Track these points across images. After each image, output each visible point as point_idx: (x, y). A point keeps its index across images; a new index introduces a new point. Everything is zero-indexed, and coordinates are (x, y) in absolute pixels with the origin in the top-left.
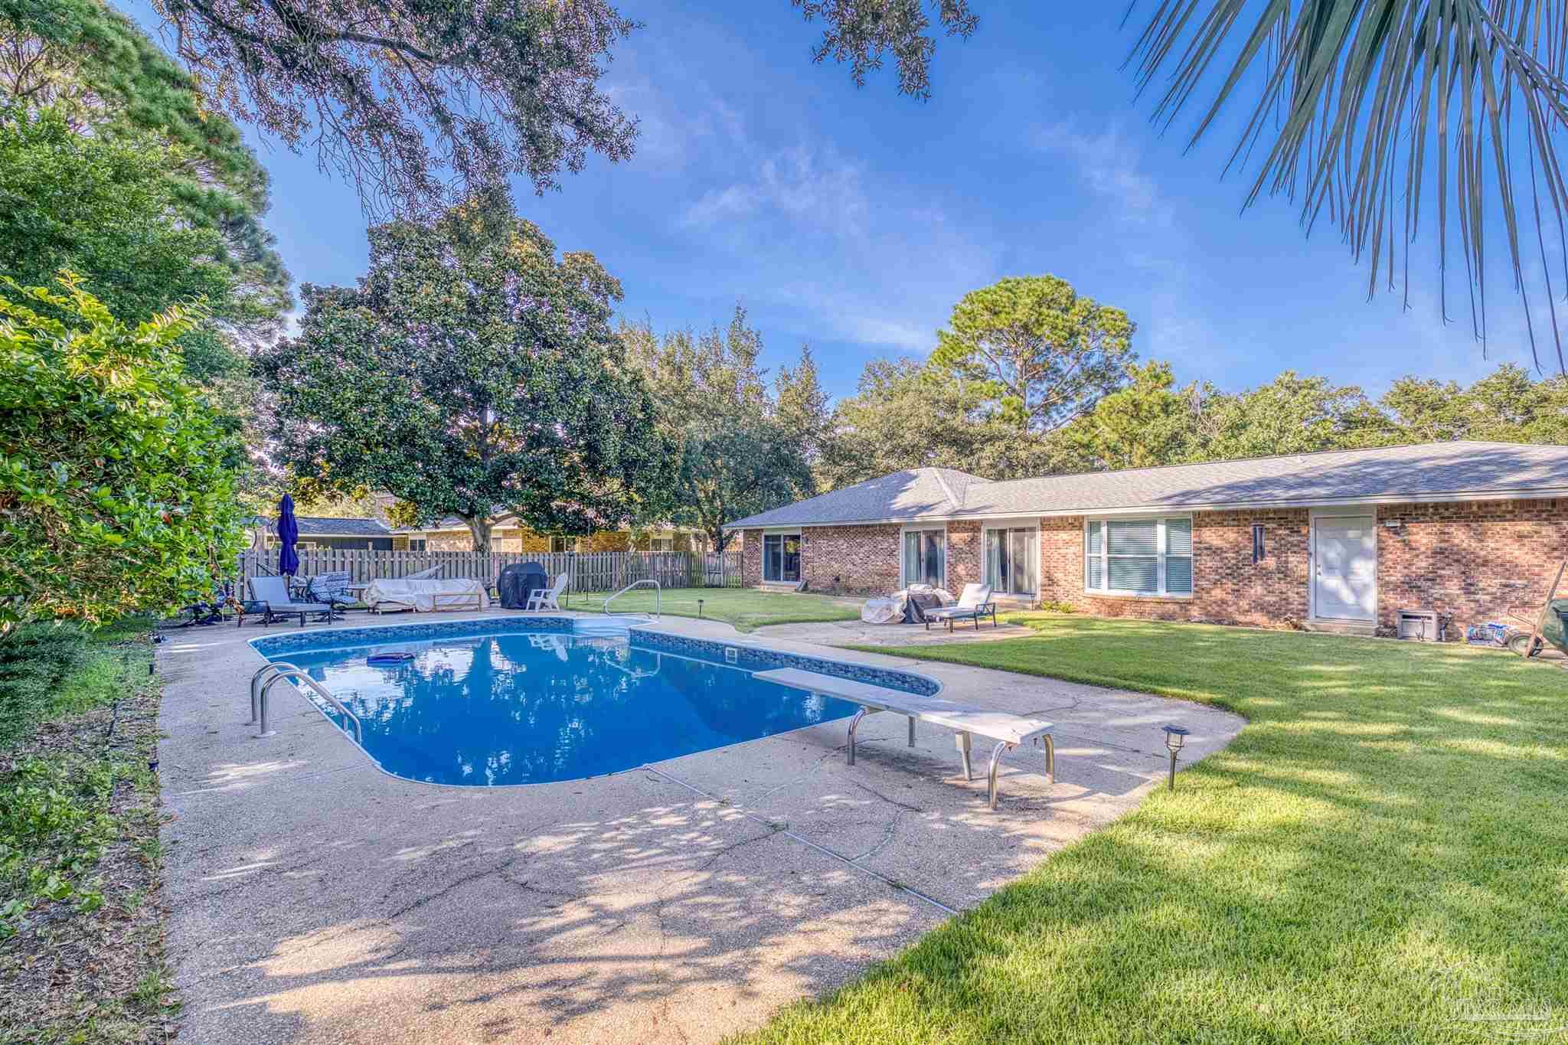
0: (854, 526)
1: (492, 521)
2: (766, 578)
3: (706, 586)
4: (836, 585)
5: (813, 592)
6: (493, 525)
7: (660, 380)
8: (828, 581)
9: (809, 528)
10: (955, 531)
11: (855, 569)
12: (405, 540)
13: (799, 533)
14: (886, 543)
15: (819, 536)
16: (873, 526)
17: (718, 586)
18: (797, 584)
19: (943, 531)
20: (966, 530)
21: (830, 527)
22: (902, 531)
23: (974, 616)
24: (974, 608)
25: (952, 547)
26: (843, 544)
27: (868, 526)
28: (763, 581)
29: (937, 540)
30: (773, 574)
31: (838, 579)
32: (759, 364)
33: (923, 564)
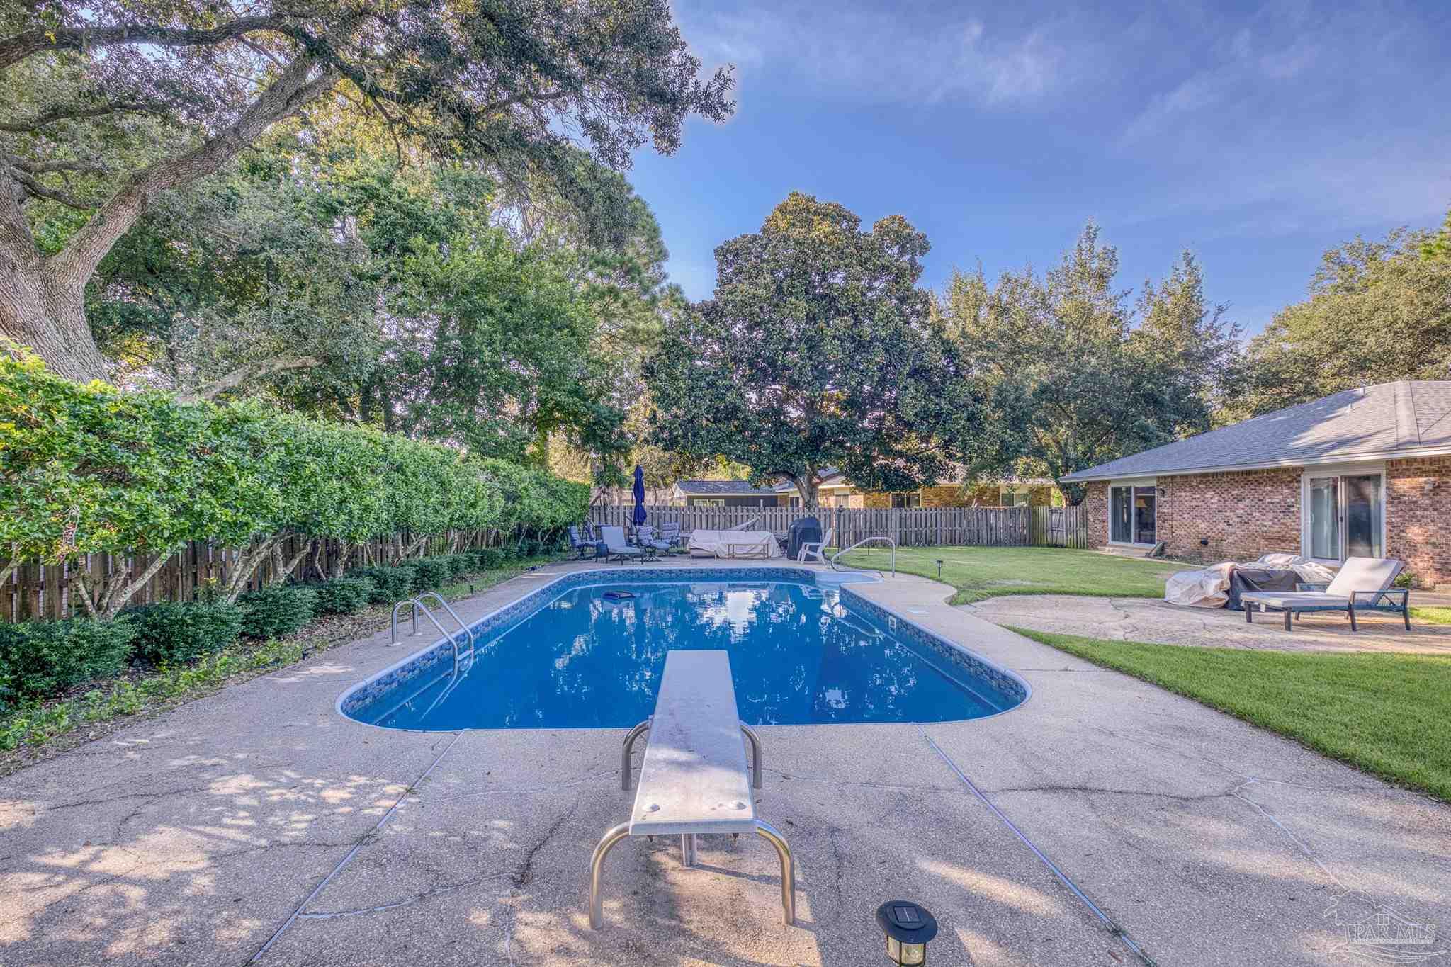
0: (1228, 473)
1: (817, 481)
2: (1114, 539)
3: (1048, 546)
4: (1204, 549)
5: (1170, 557)
6: (819, 484)
7: (984, 327)
8: (1193, 544)
9: (1165, 477)
10: (1403, 474)
11: (1231, 530)
12: (787, 497)
13: (1154, 483)
14: (1277, 497)
15: (1180, 488)
16: (1256, 472)
17: (1062, 546)
18: (1150, 547)
19: (1378, 477)
20: (1426, 473)
21: (1195, 476)
22: (1305, 478)
23: (1350, 609)
24: (1349, 596)
25: (1395, 499)
26: (1212, 498)
27: (1249, 473)
28: (1110, 542)
29: (1369, 490)
30: (1121, 533)
31: (1205, 543)
32: (1115, 286)
33: (1342, 527)
